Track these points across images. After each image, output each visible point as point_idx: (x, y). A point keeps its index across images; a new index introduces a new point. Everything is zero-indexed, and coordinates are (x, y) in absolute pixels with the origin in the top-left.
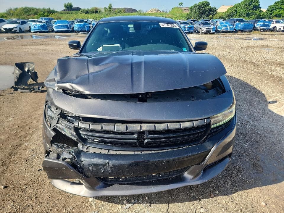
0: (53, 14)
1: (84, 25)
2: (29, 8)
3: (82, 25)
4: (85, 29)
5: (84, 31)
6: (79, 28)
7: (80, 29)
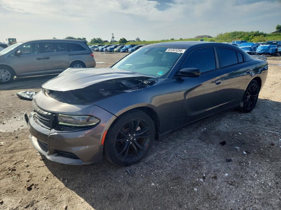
0: (258, 36)
1: (269, 47)
2: (238, 32)
3: (267, 47)
4: (269, 51)
5: (268, 53)
6: (262, 50)
7: (263, 52)
